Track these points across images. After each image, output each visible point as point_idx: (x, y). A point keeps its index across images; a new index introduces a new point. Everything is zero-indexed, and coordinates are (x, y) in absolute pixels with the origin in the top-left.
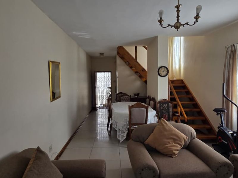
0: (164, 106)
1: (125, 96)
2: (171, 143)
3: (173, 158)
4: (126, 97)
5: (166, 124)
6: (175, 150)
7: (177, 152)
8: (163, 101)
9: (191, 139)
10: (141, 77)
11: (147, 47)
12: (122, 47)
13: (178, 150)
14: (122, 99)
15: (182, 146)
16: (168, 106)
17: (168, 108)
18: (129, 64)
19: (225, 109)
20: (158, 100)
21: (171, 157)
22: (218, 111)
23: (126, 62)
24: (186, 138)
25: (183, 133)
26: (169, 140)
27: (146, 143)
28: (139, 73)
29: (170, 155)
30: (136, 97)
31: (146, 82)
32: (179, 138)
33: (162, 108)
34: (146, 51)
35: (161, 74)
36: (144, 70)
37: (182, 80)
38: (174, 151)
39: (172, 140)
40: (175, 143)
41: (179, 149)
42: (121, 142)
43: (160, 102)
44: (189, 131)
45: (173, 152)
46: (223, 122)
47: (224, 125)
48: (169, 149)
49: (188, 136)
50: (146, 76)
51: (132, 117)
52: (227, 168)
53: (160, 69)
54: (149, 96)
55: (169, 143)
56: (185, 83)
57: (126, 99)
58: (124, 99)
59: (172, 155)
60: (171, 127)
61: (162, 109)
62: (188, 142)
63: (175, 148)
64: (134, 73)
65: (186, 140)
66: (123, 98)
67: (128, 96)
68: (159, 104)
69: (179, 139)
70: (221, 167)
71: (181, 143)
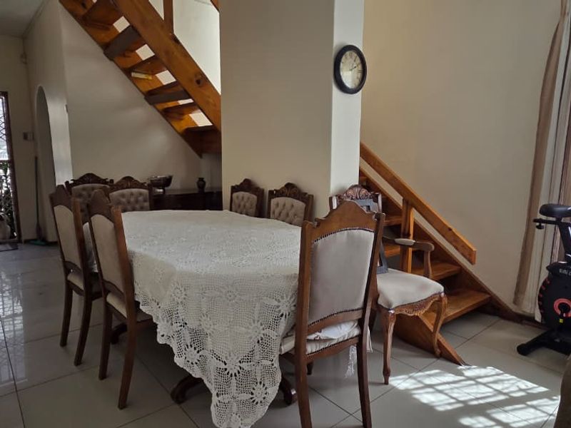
1: (127, 188)
4: (135, 190)
36: (203, 79)
57: (132, 200)
64: (143, 97)
67: (142, 185)
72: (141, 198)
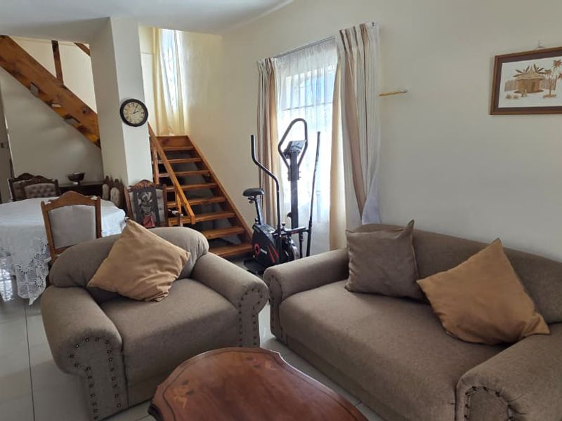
0: (144, 196)
1: (38, 183)
2: (152, 271)
3: (157, 301)
4: (43, 184)
5: (140, 231)
6: (163, 284)
7: (166, 289)
8: (142, 185)
9: (198, 255)
10: (83, 130)
11: (87, 46)
12: (8, 37)
13: (169, 284)
14: (31, 193)
15: (179, 274)
16: (154, 197)
17: (153, 201)
18: (40, 91)
19: (262, 189)
20: (128, 184)
21: (155, 301)
22: (251, 194)
23: (29, 88)
24: (187, 254)
25: (180, 246)
26: (147, 267)
27: (92, 286)
28: (75, 119)
29: (152, 297)
30: (76, 183)
31: (98, 143)
32: (170, 257)
33: (140, 201)
34: (88, 58)
35: (128, 120)
36: (87, 110)
37: (186, 137)
38: (159, 288)
39: (155, 265)
40: (161, 271)
41: (172, 280)
42: (31, 302)
43: (133, 189)
44: (192, 240)
45: (157, 290)
46: (260, 214)
47: (261, 220)
48: (149, 285)
49: (191, 252)
50: (96, 127)
51: (57, 232)
52: (257, 293)
53: (126, 107)
54: (107, 177)
55: (149, 272)
56: (193, 143)
57: (42, 190)
58: (35, 191)
59: (157, 296)
60: (150, 236)
61: (140, 205)
62: (192, 264)
63: (163, 280)
64: (62, 119)
65: (187, 259)
66: (34, 188)
67: (50, 181)
68: (131, 194)
69: (169, 260)
70: (246, 294)
71: (176, 268)
72: (49, 189)
